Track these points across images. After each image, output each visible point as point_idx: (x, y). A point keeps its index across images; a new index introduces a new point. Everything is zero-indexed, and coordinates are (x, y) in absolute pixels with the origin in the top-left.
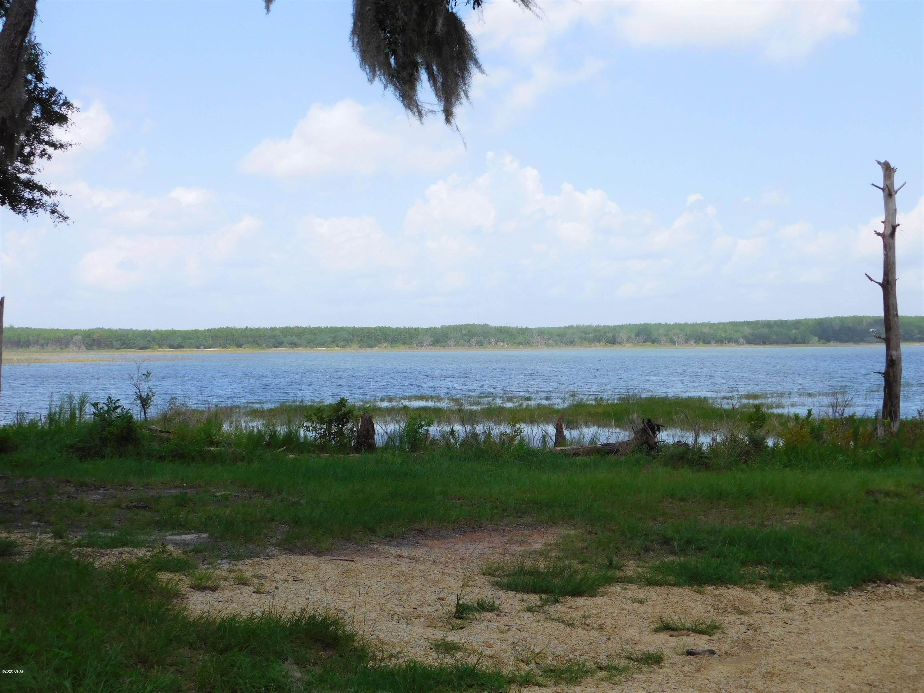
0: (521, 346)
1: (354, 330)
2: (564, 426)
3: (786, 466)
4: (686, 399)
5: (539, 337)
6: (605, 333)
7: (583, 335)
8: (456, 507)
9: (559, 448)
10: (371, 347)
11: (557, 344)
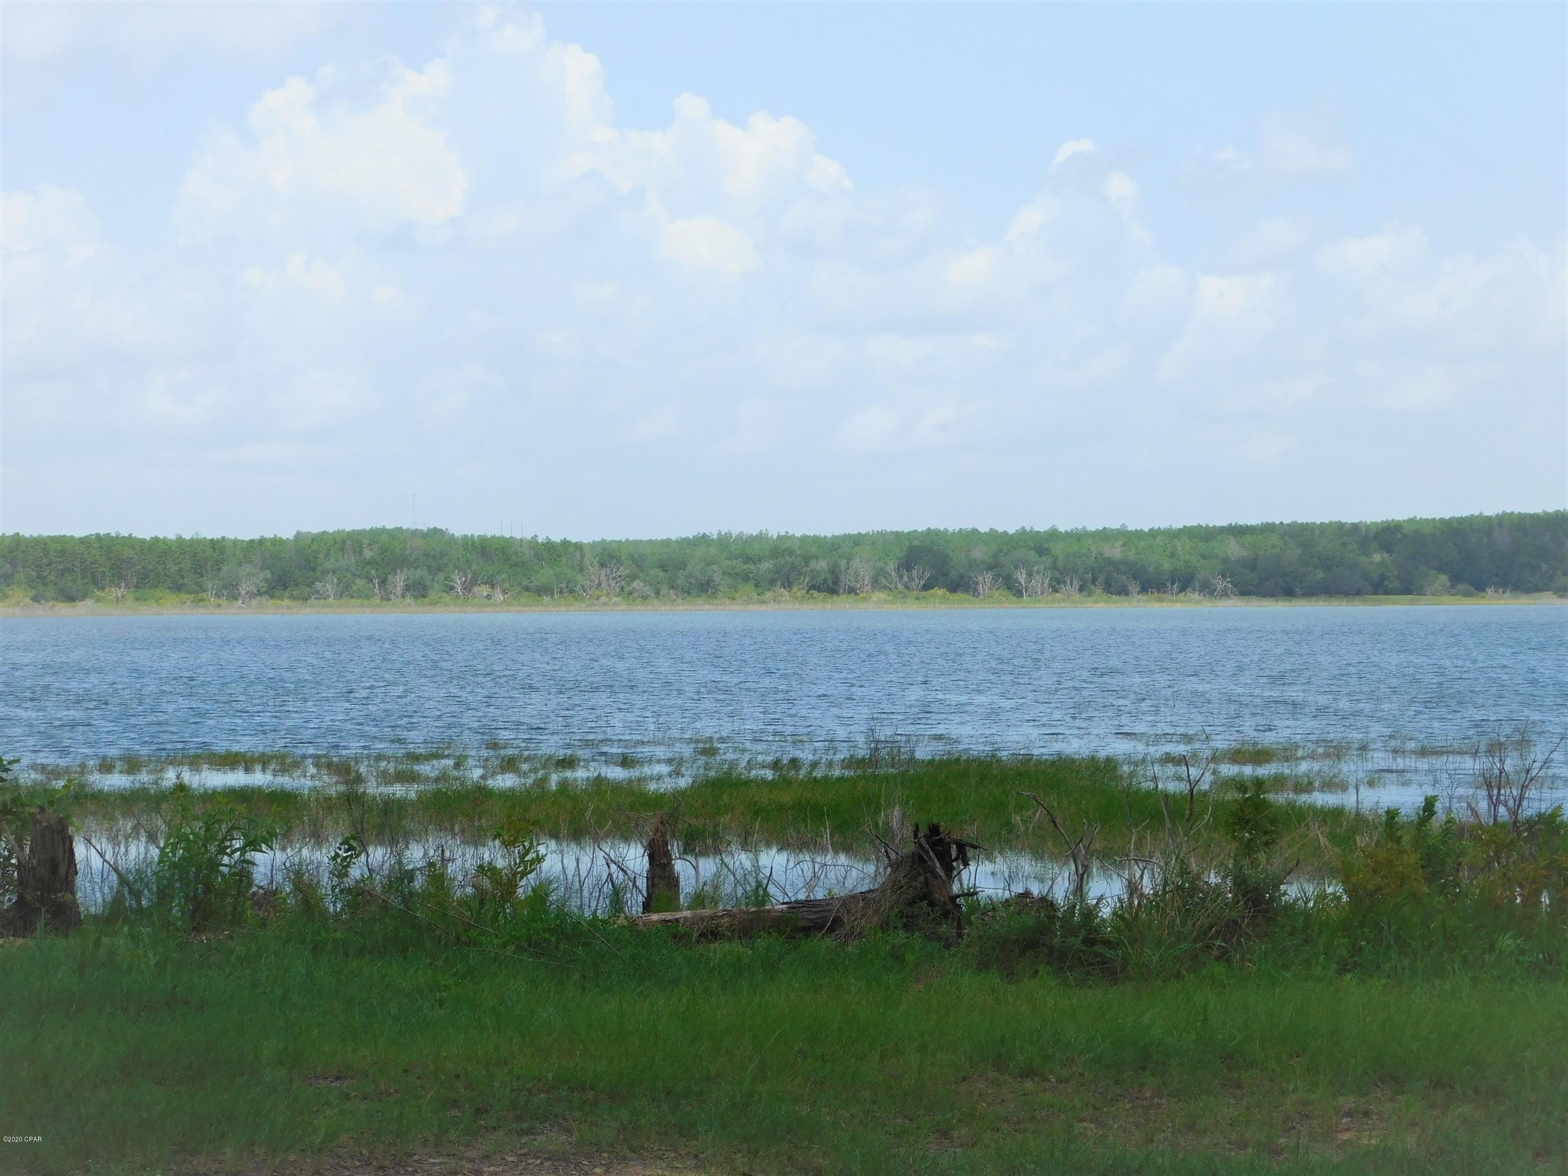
0: (546, 599)
1: (18, 545)
2: (675, 848)
3: (1343, 968)
4: (1053, 763)
5: (603, 572)
6: (807, 559)
7: (740, 566)
8: (328, 1103)
9: (655, 917)
10: (71, 598)
11: (658, 593)
